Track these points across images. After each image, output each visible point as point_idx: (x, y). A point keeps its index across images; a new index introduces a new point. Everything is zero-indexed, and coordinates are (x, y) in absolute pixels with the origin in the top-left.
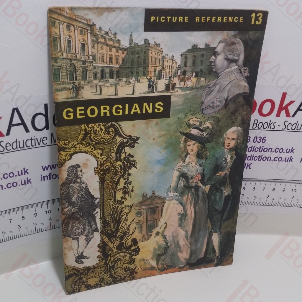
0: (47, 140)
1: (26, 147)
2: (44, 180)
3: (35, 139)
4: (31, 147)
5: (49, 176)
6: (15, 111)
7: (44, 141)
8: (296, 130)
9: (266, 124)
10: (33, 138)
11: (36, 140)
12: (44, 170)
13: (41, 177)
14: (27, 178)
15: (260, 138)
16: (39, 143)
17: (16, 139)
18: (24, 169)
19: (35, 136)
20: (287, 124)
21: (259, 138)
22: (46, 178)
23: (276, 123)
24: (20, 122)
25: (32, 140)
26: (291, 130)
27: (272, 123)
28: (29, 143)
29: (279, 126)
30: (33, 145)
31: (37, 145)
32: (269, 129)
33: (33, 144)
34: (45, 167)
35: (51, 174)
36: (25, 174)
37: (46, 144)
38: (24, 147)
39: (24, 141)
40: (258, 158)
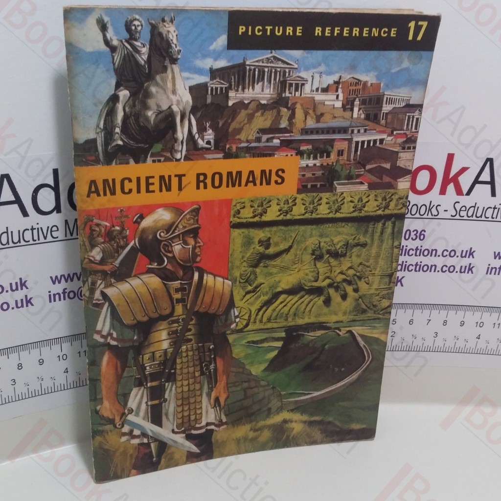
0: (58, 230)
1: (23, 243)
2: (55, 301)
3: (38, 229)
4: (32, 242)
5: (62, 293)
6: (5, 179)
7: (53, 233)
8: (474, 218)
9: (424, 207)
10: (35, 226)
11: (40, 229)
12: (54, 283)
13: (50, 296)
14: (26, 296)
15: (415, 232)
16: (45, 235)
17: (7, 228)
18: (21, 279)
19: (38, 224)
20: (458, 207)
21: (413, 231)
22: (57, 296)
23: (440, 205)
24: (13, 198)
25: (34, 231)
26: (466, 218)
27: (434, 205)
28: (28, 236)
29: (445, 211)
30: (35, 239)
31: (42, 239)
32: (430, 216)
33: (36, 237)
34: (56, 277)
35: (66, 291)
36: (22, 289)
37: (57, 237)
38: (19, 241)
39: (19, 231)
40: (414, 268)
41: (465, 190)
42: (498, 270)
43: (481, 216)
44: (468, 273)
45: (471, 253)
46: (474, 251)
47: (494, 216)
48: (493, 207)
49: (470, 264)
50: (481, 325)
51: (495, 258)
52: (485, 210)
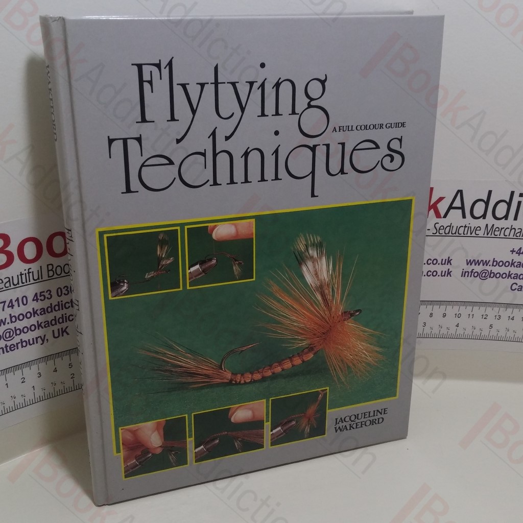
41: (442, 214)
42: (470, 274)
43: (455, 233)
44: (447, 276)
45: (449, 261)
46: (451, 260)
47: (466, 233)
48: (464, 226)
49: (449, 269)
50: (459, 316)
51: (468, 264)
52: (458, 229)
